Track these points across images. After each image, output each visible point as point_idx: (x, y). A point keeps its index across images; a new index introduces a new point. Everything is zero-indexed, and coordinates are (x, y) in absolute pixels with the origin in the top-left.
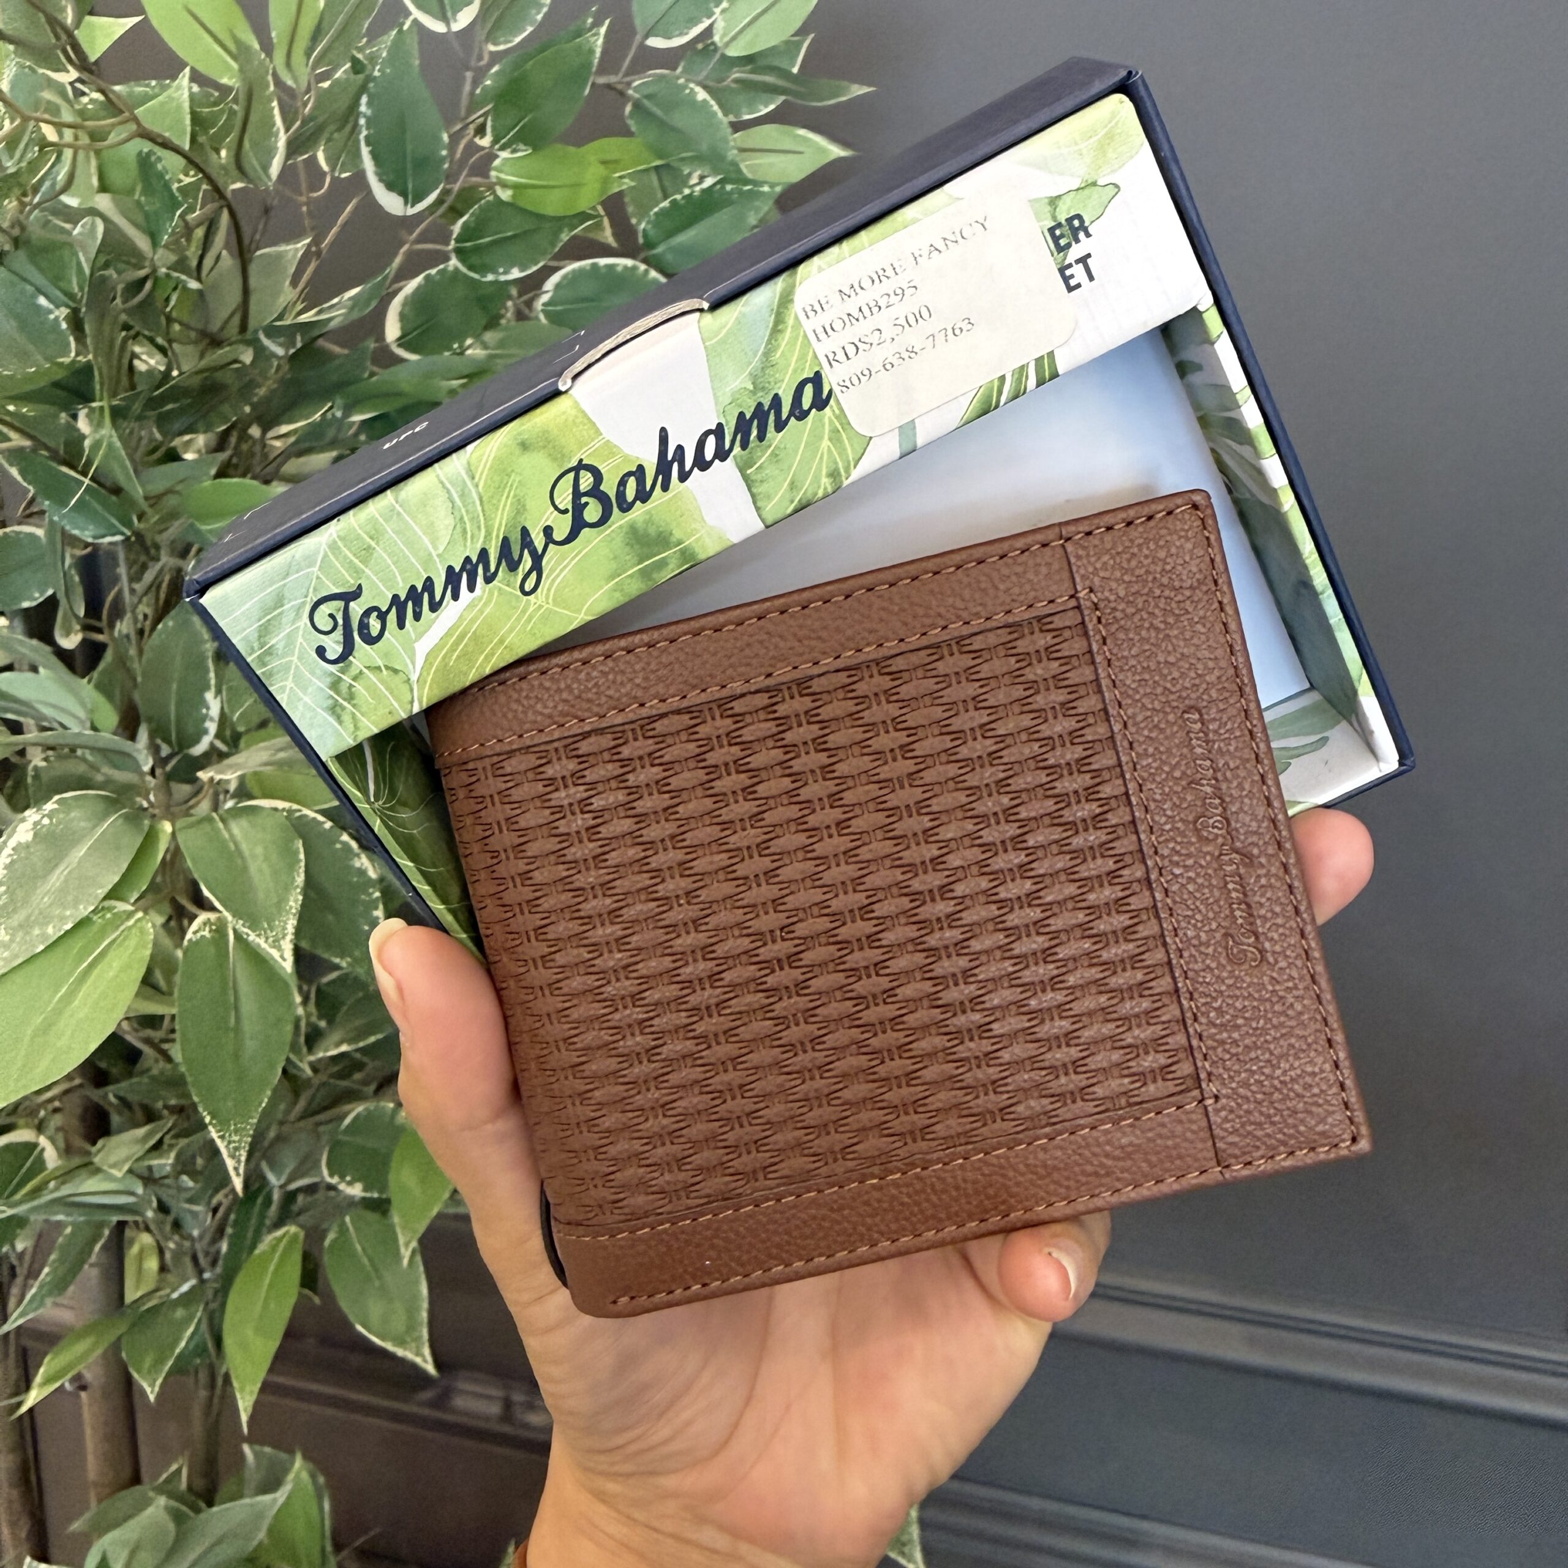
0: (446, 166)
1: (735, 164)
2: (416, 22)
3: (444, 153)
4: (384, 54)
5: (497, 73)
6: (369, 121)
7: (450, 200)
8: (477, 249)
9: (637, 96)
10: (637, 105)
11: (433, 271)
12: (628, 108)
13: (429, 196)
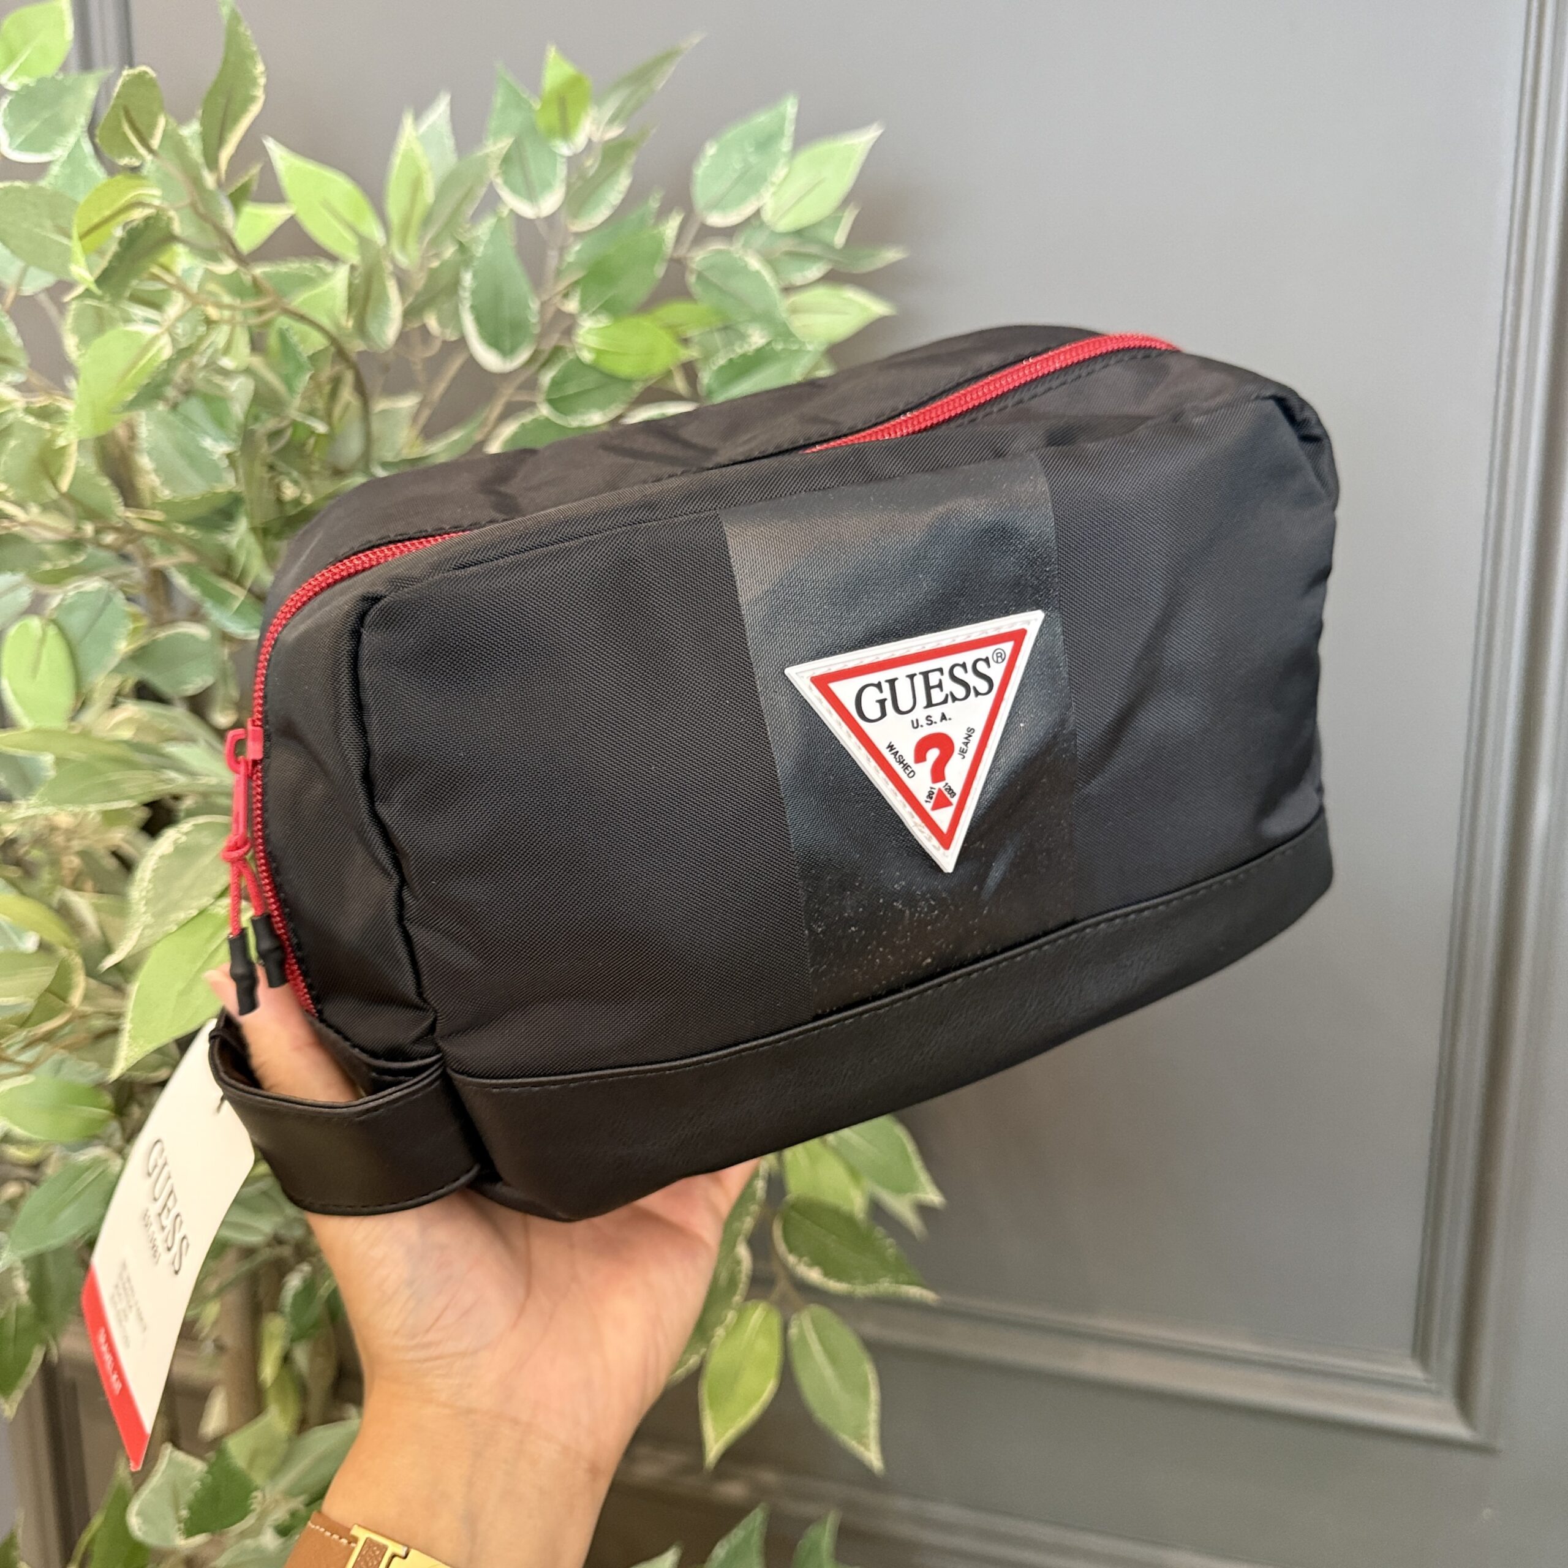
0: (536, 330)
1: (784, 325)
2: (512, 211)
3: (534, 319)
4: (485, 238)
5: (579, 251)
6: (474, 293)
7: (542, 358)
8: (564, 399)
9: (699, 269)
10: (700, 276)
11: (527, 418)
12: (692, 279)
13: (523, 356)
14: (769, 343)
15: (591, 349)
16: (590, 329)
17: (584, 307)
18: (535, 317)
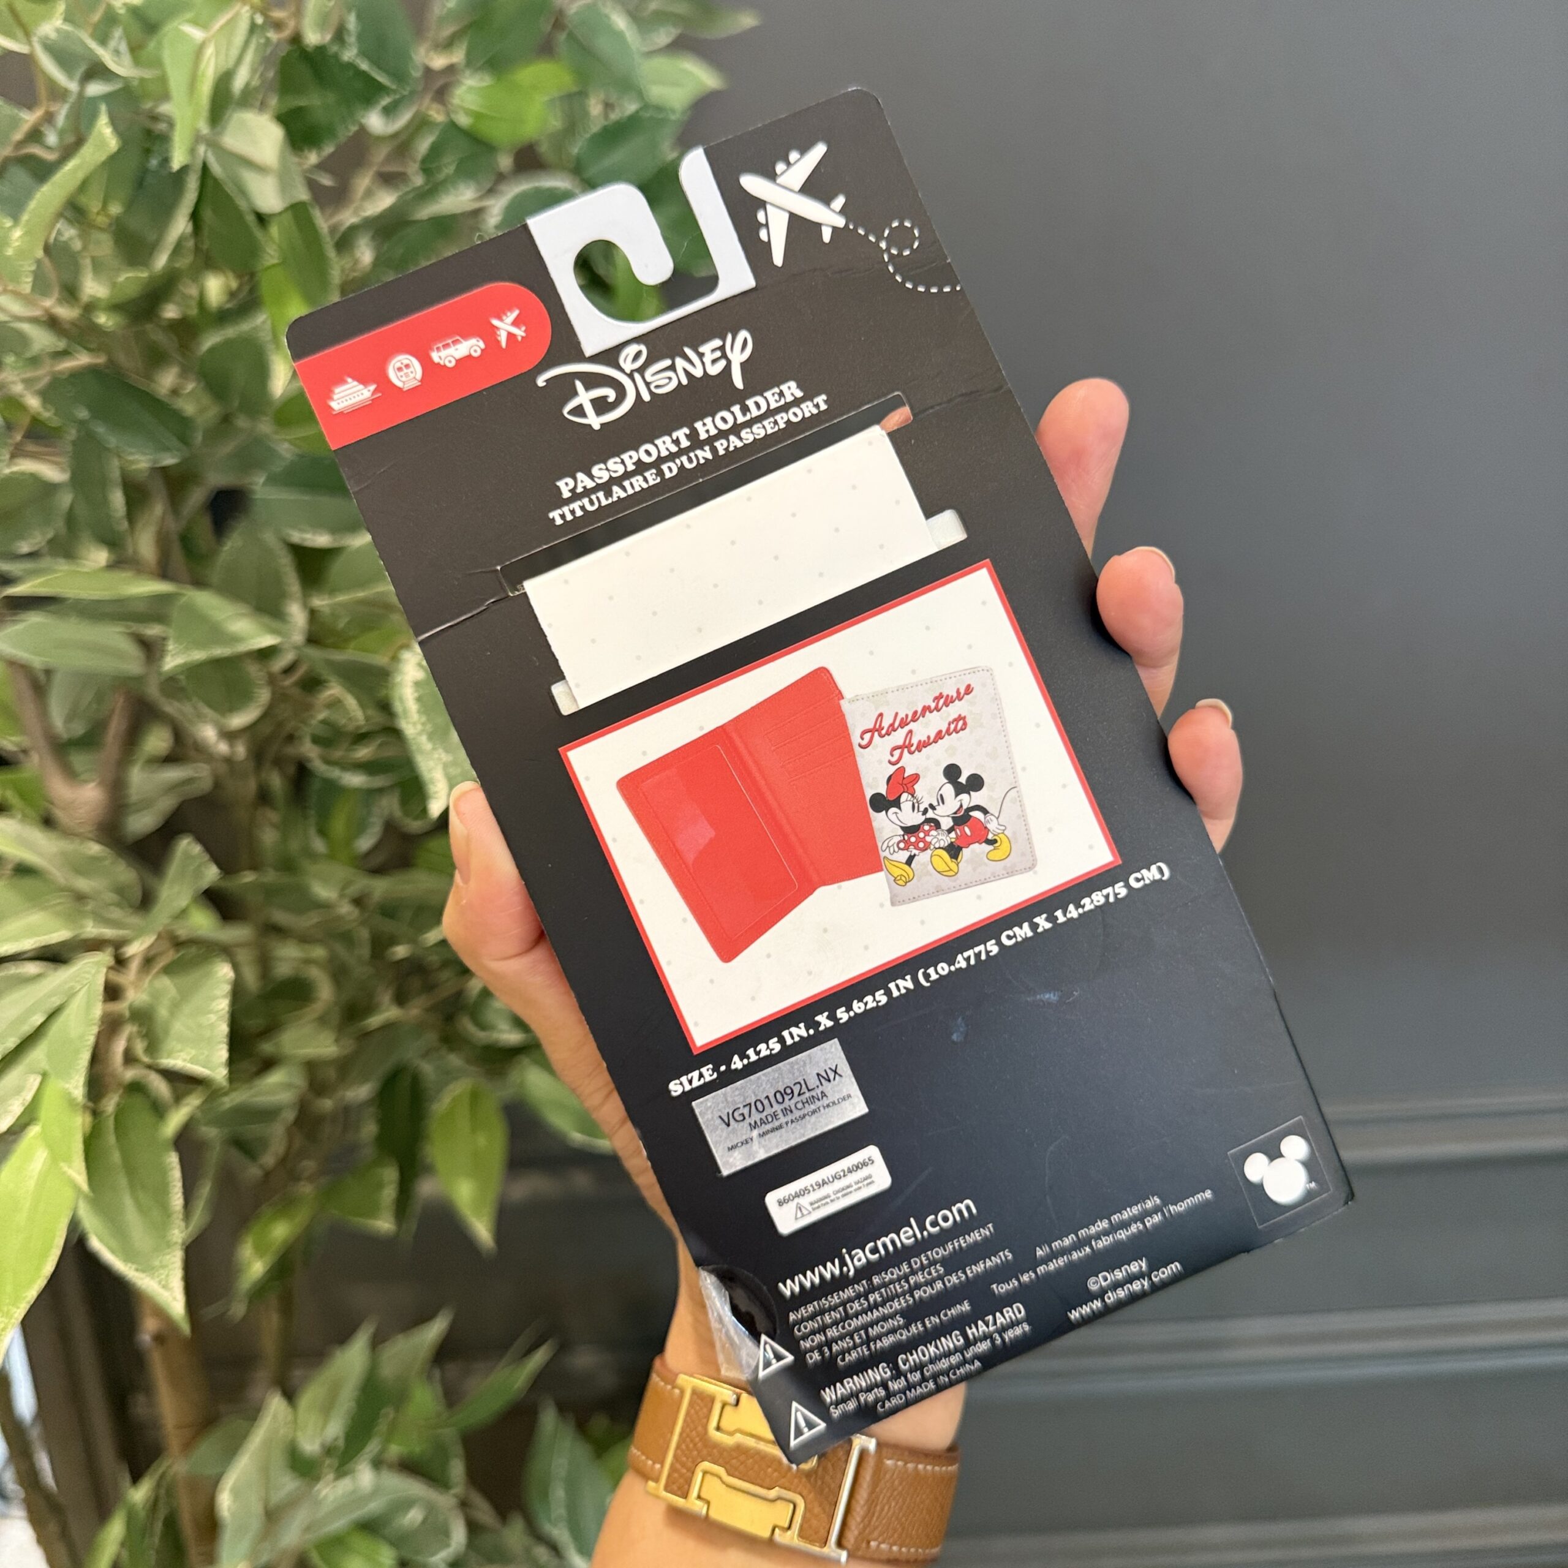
0: (420, 87)
1: (645, 93)
9: (571, 25)
10: (570, 33)
13: (404, 118)
14: (637, 112)
15: (468, 112)
16: (471, 88)
17: (470, 62)
18: (417, 74)
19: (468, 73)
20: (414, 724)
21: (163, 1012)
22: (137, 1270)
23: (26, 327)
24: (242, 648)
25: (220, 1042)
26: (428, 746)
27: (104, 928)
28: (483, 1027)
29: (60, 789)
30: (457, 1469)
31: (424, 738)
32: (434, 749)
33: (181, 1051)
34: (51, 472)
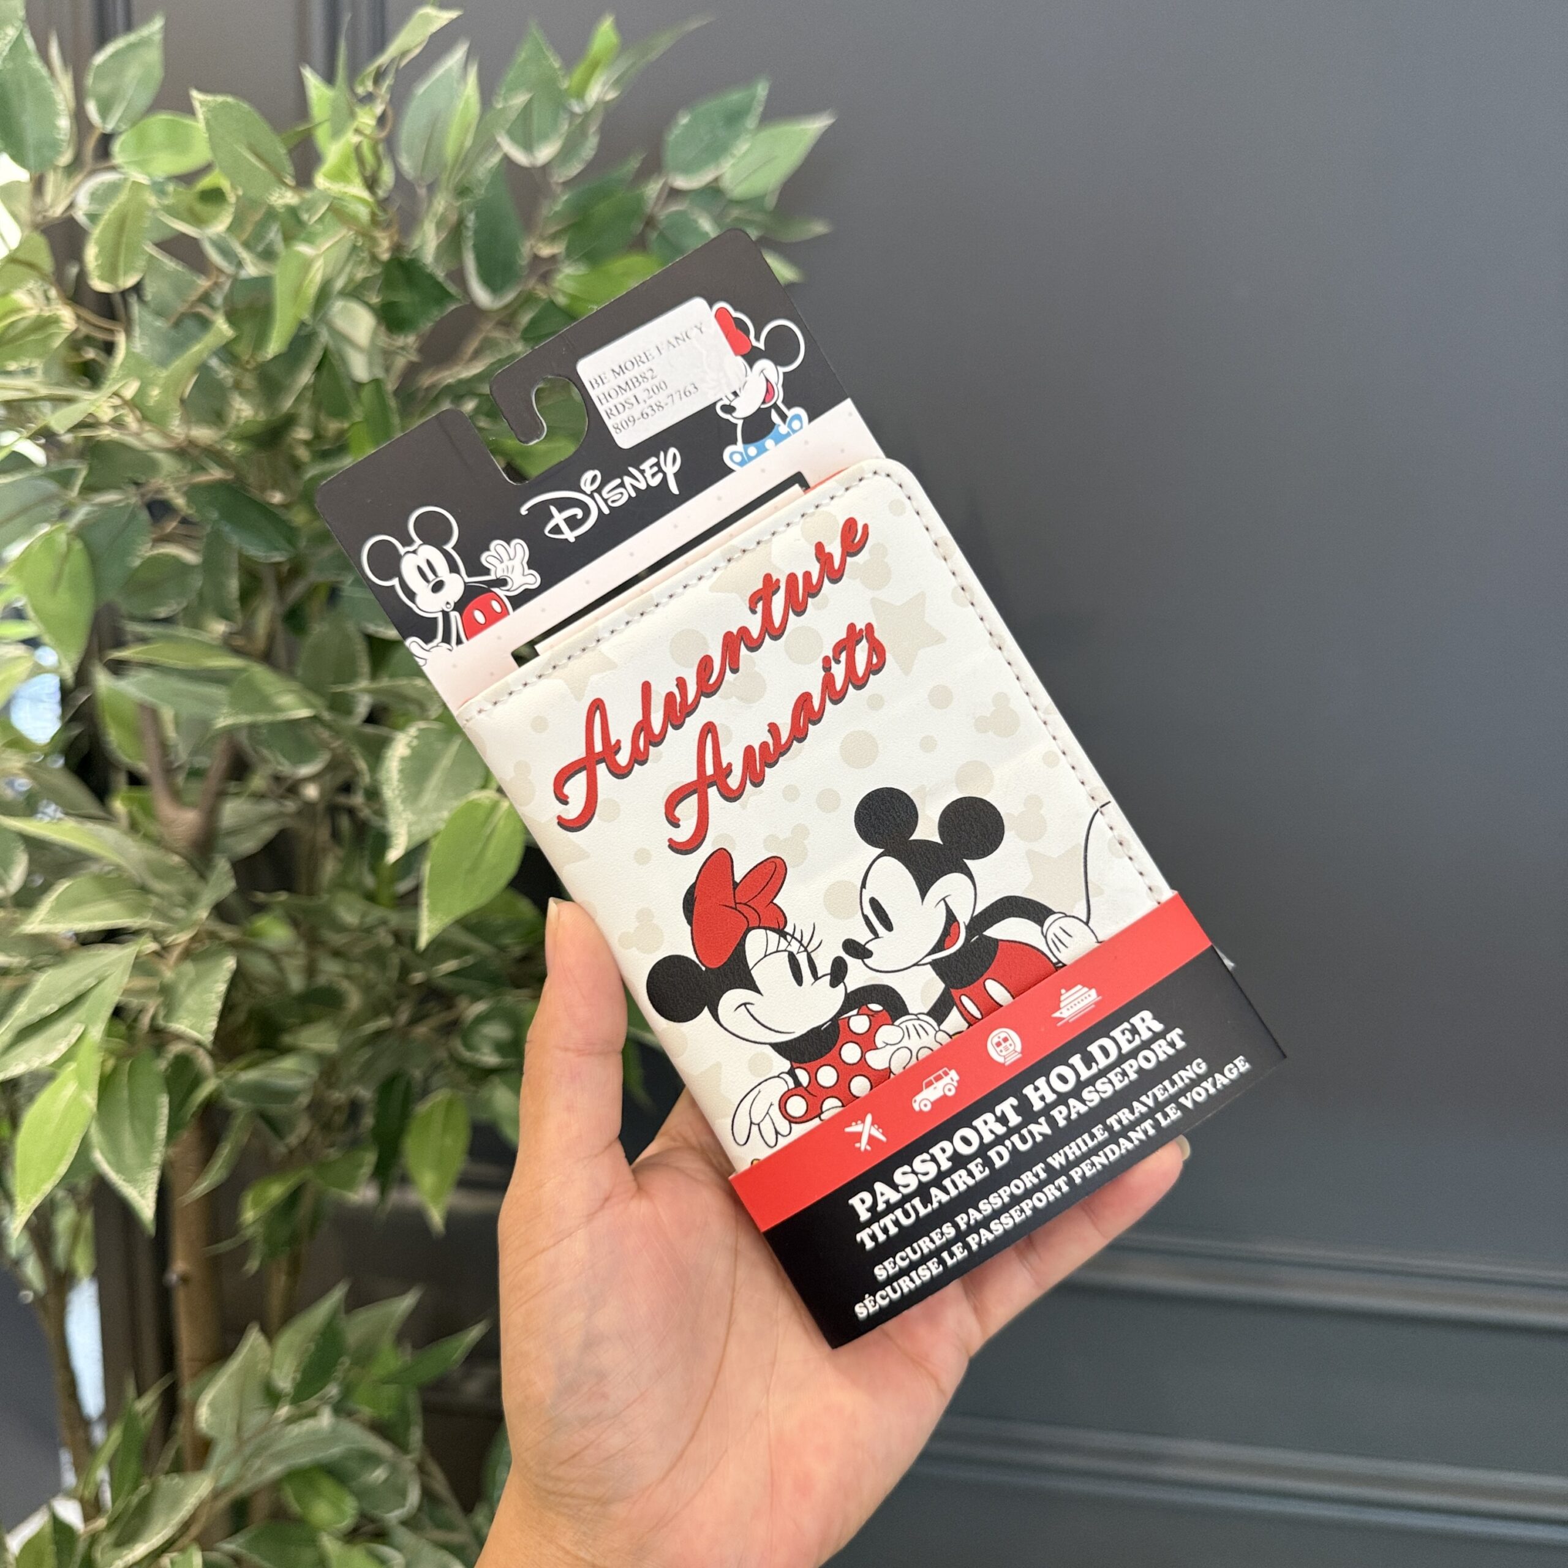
0: (524, 272)
2: (505, 157)
4: (486, 182)
5: (566, 201)
6: (476, 232)
9: (661, 225)
10: (660, 232)
11: (502, 353)
12: (653, 236)
13: (510, 296)
15: (565, 294)
16: (568, 276)
17: (568, 255)
18: (524, 261)
19: (567, 263)
20: (393, 790)
21: (182, 988)
22: (124, 1180)
23: (160, 456)
24: (281, 717)
25: (212, 1015)
26: (401, 808)
27: (159, 921)
28: (470, 1047)
29: (166, 808)
30: (416, 1435)
31: (398, 801)
32: (404, 810)
33: (184, 1019)
34: (190, 557)
